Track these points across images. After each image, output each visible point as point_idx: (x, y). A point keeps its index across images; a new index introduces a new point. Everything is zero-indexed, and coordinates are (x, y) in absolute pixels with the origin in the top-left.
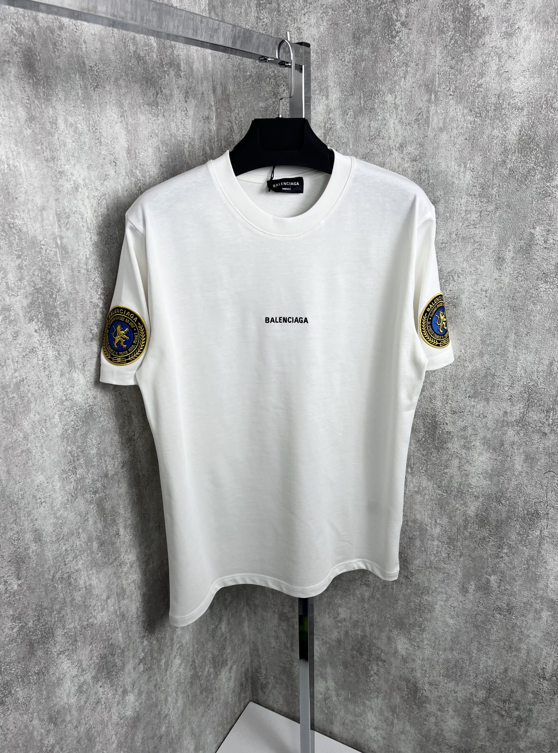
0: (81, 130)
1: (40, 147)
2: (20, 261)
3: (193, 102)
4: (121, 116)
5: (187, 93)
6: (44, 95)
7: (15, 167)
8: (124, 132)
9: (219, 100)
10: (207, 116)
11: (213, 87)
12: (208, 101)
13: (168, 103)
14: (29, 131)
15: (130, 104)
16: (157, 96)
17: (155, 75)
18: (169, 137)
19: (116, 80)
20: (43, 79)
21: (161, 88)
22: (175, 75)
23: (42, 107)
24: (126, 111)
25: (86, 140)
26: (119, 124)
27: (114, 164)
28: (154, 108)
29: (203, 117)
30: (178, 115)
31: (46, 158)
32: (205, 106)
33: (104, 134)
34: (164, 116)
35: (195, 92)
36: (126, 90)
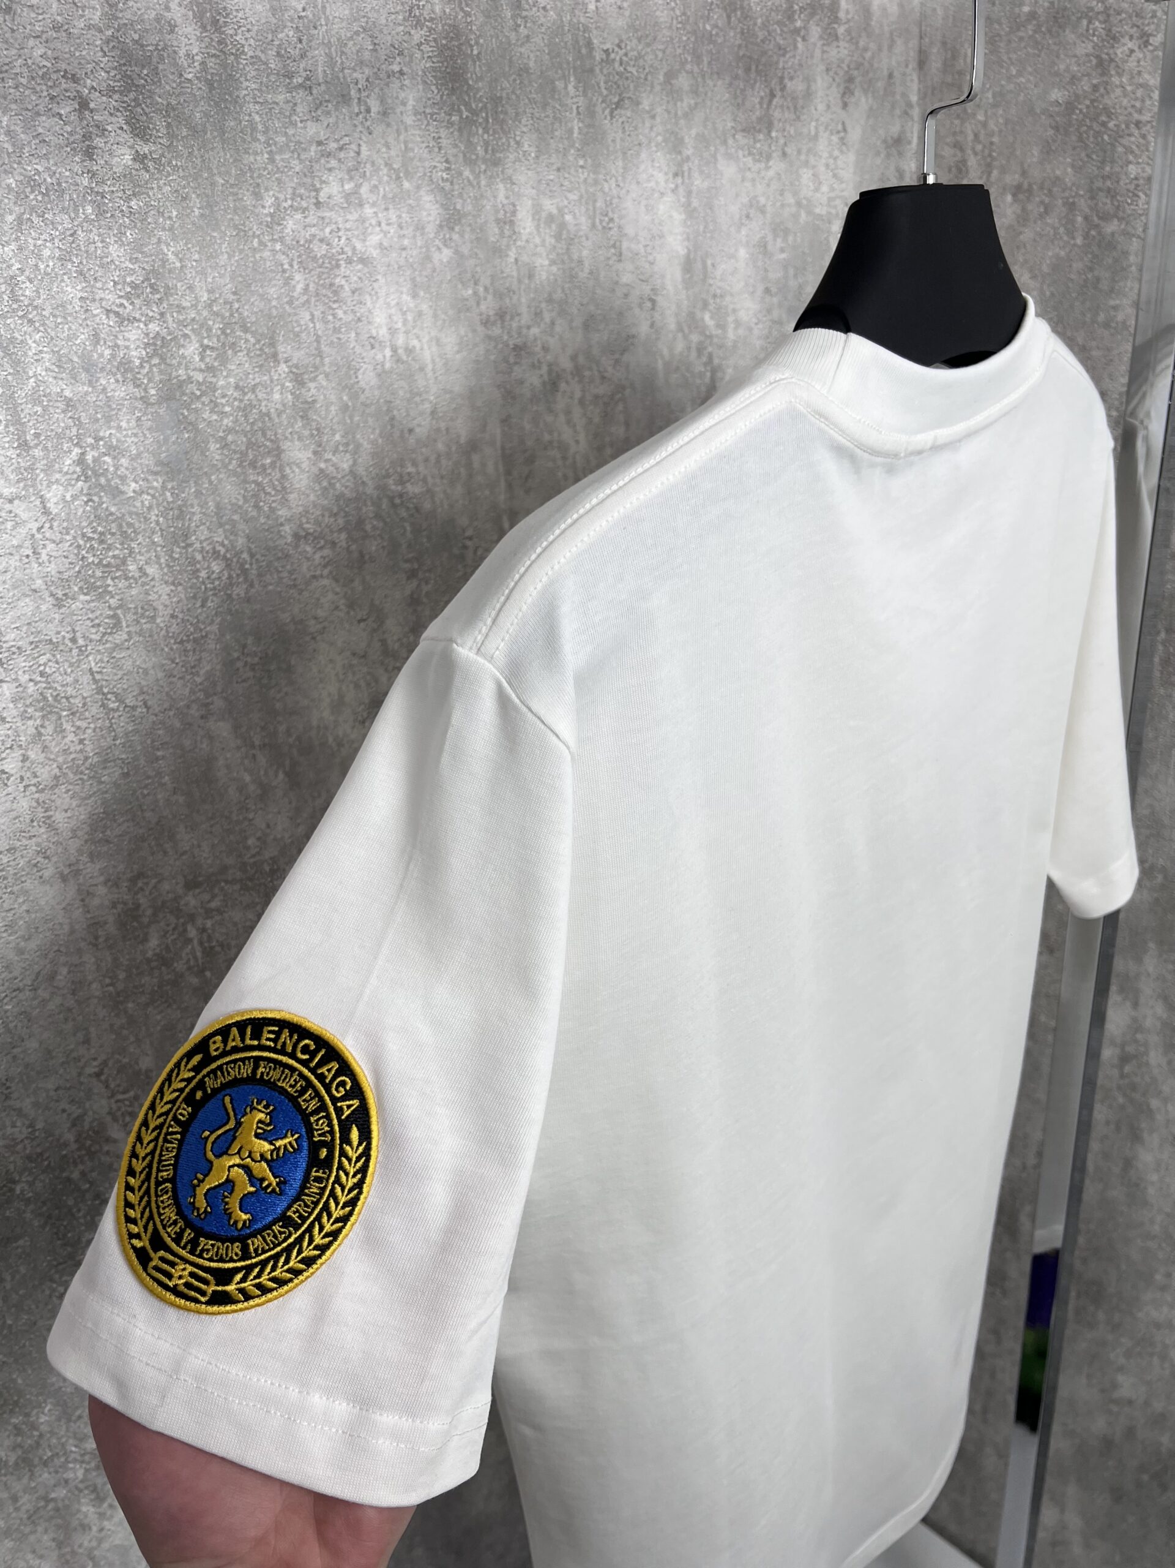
0: (572, 228)
1: (470, 292)
2: (415, 583)
3: (862, 102)
4: (676, 175)
5: (851, 80)
6: (486, 151)
7: (409, 351)
8: (678, 217)
9: (934, 89)
10: (896, 136)
11: (920, 51)
12: (903, 94)
14: (447, 253)
15: (701, 138)
16: (770, 102)
17: (771, 46)
18: (794, 210)
19: (670, 76)
20: (485, 107)
21: (782, 78)
22: (821, 38)
23: (478, 183)
24: (688, 158)
25: (585, 253)
26: (669, 198)
27: (649, 304)
28: (761, 136)
29: (885, 141)
30: (822, 145)
31: (484, 316)
32: (893, 107)
33: (630, 230)
34: (784, 154)
35: (871, 75)
36: (692, 102)
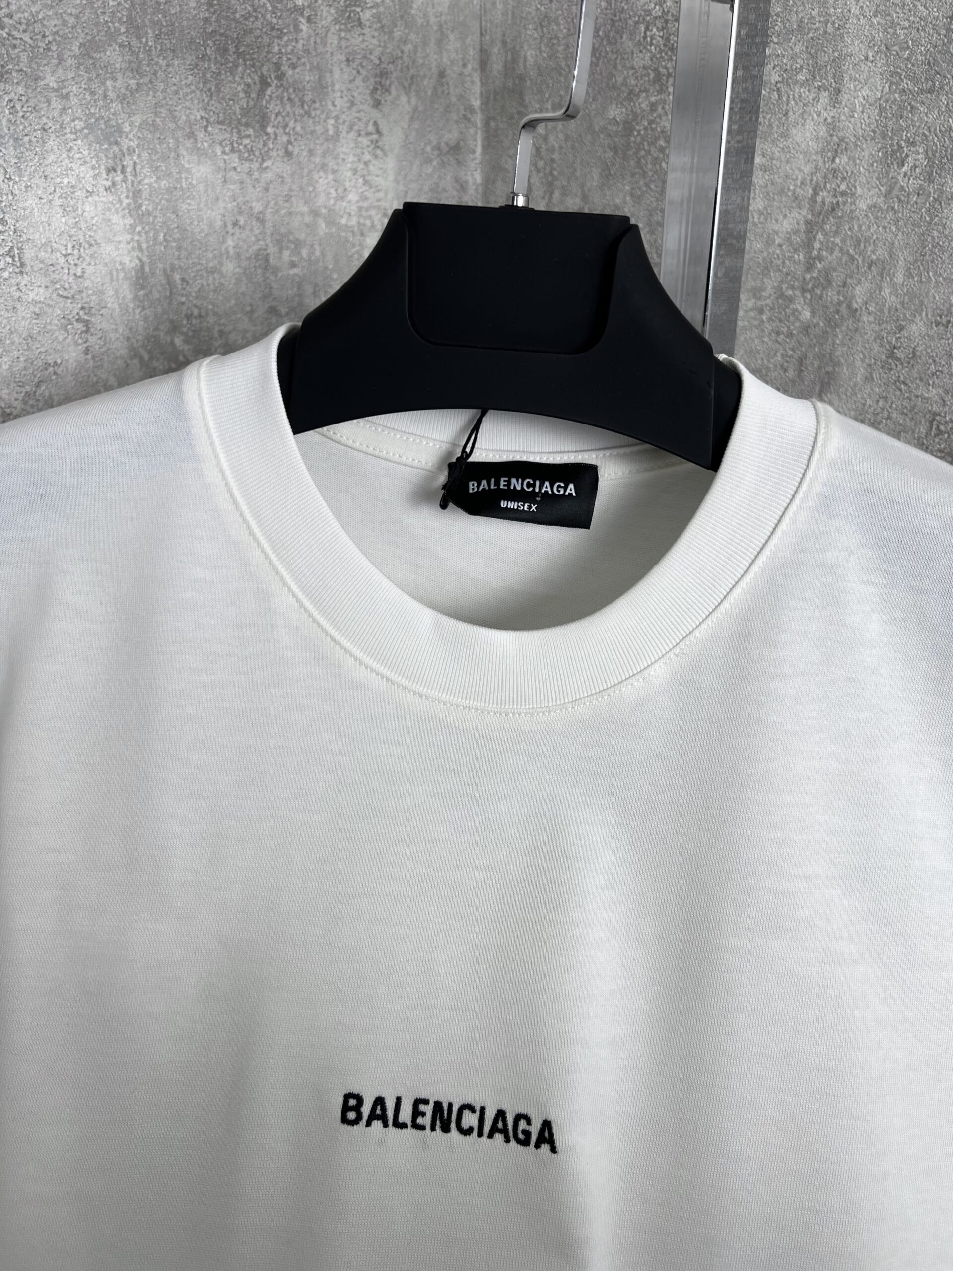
4: (111, 170)
5: (383, 74)
8: (120, 222)
9: (498, 93)
10: (453, 143)
11: (481, 50)
12: (461, 97)
13: (308, 114)
15: (150, 127)
16: (261, 92)
17: (258, 24)
18: (308, 219)
19: (90, 48)
21: (278, 66)
22: (336, 21)
24: (130, 151)
26: (105, 198)
27: (80, 326)
28: (250, 131)
29: (438, 148)
30: (346, 147)
32: (447, 109)
34: (288, 154)
35: (413, 71)
36: (133, 83)
